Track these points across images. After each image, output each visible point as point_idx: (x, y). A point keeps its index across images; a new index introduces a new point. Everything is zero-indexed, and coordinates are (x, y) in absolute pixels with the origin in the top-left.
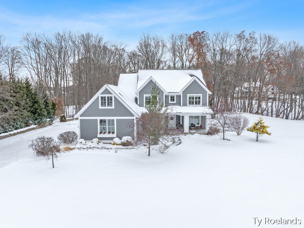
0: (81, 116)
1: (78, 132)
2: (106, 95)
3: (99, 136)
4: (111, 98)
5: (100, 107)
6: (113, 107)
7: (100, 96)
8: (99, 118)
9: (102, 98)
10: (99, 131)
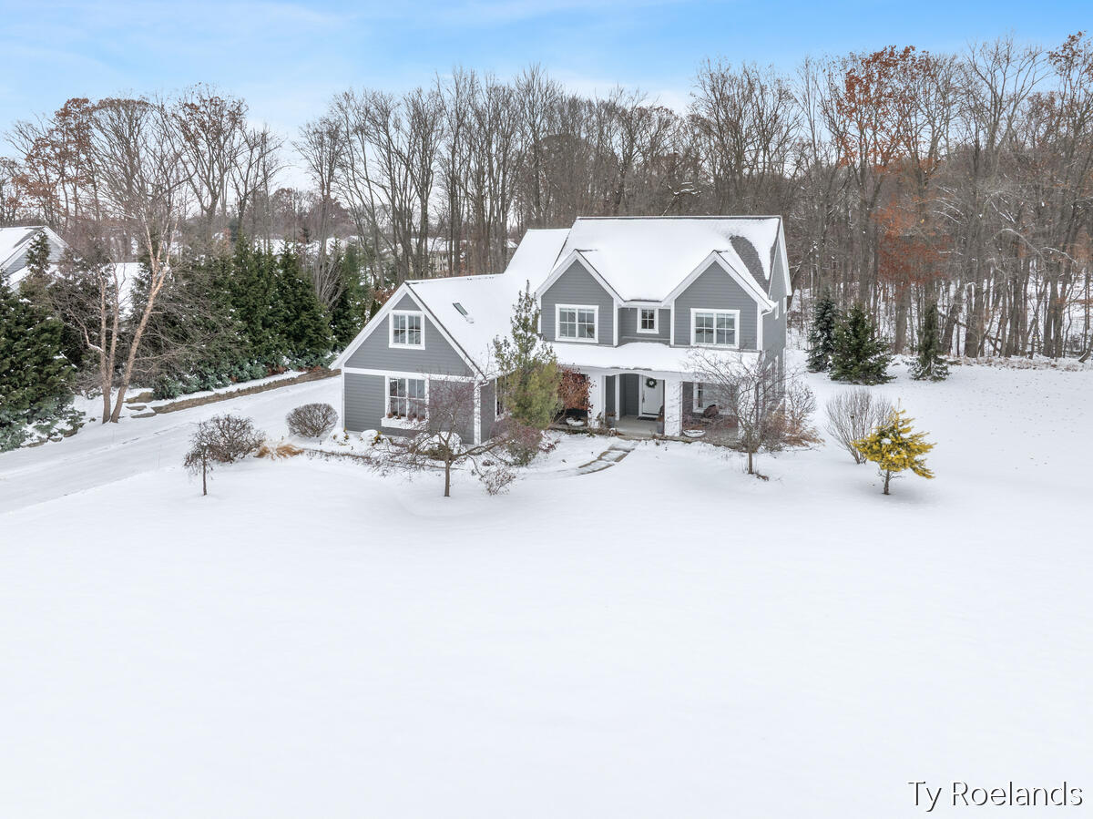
0: (347, 365)
1: (339, 407)
2: (407, 313)
3: (387, 422)
4: (418, 319)
5: (392, 345)
6: (422, 347)
7: (392, 313)
8: (389, 375)
9: (396, 317)
10: (387, 410)
